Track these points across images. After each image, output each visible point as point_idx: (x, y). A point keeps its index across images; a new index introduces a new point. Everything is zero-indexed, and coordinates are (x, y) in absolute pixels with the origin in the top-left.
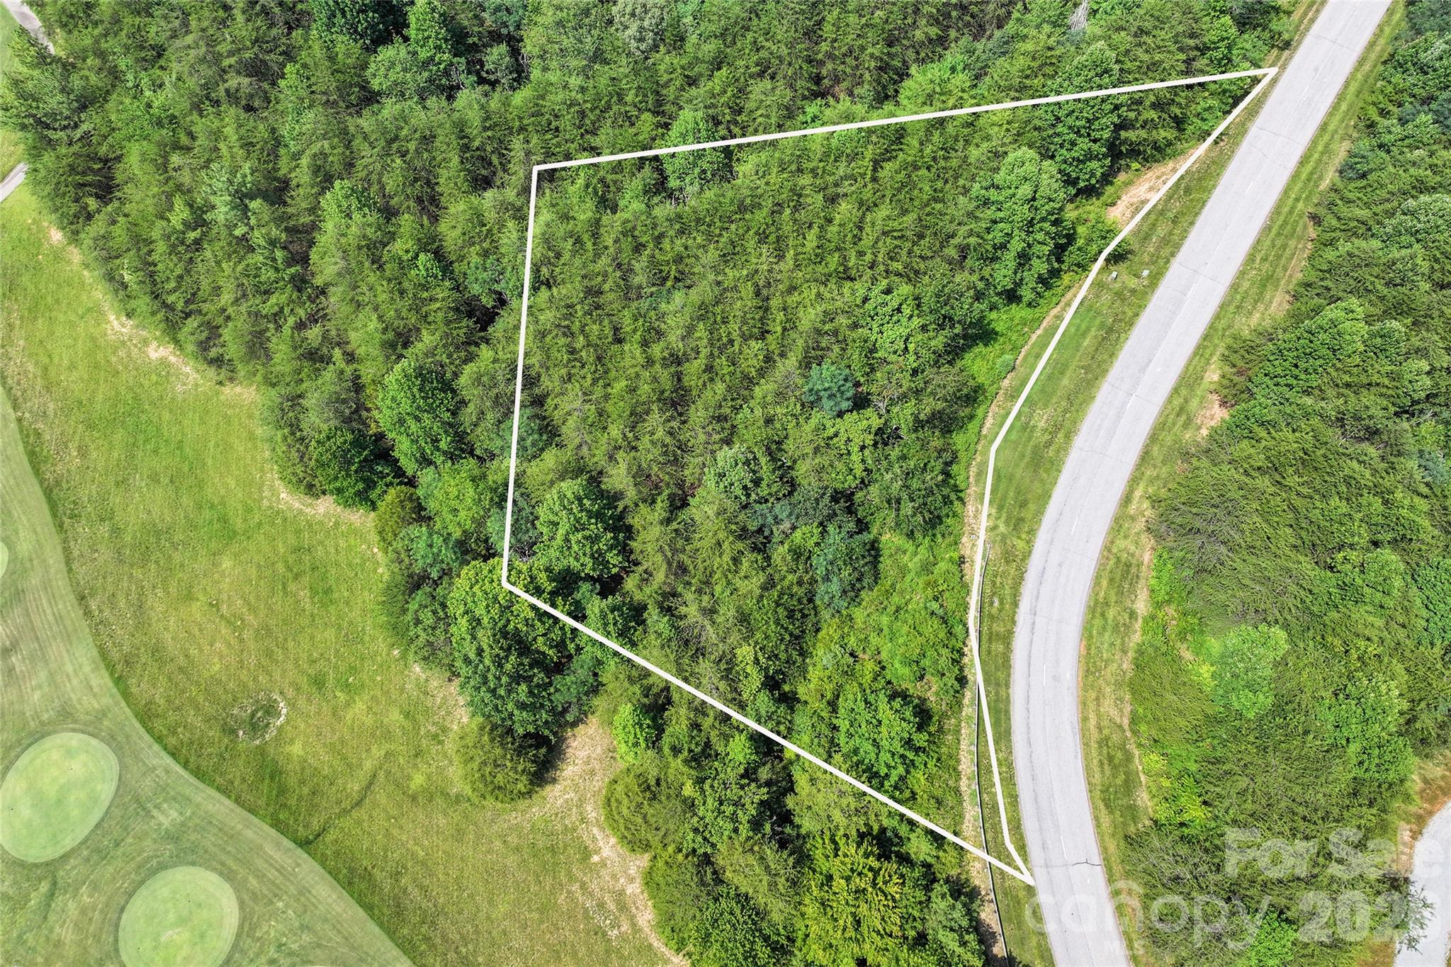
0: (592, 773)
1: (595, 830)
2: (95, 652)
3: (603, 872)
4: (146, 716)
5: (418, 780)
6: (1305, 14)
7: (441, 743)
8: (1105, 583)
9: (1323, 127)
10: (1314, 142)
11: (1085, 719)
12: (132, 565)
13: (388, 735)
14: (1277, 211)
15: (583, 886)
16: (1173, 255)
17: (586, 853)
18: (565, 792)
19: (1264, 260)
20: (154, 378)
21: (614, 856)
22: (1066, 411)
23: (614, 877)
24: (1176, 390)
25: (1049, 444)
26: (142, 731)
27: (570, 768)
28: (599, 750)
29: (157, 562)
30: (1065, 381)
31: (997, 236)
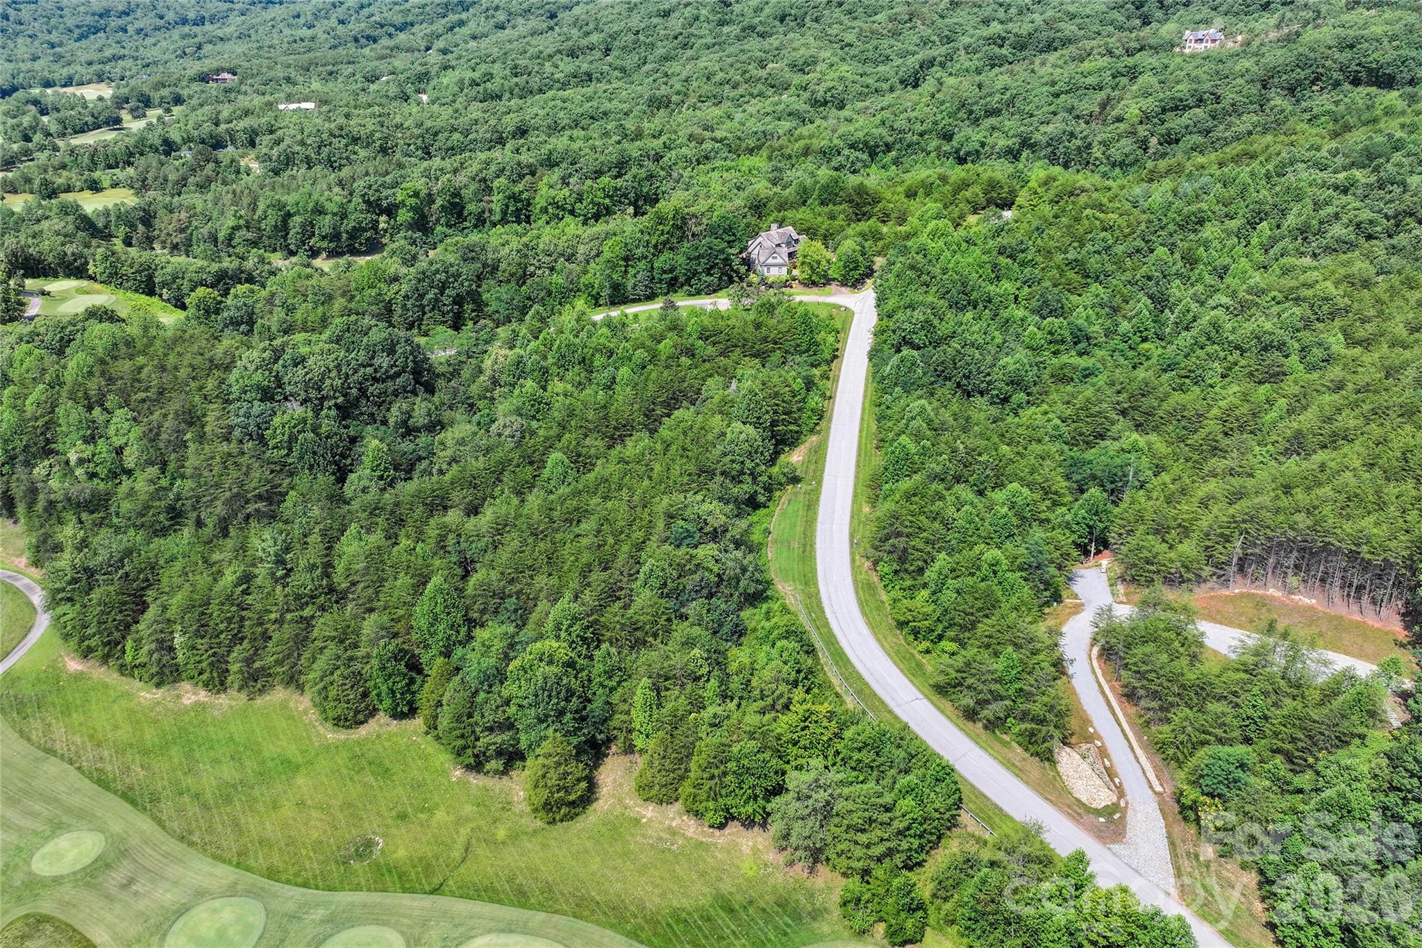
0: (621, 785)
1: (637, 809)
2: (210, 860)
3: (652, 824)
4: (272, 874)
5: (501, 833)
7: (509, 810)
8: (861, 593)
9: (862, 419)
10: (861, 424)
11: (883, 646)
12: (218, 807)
13: (468, 820)
14: (859, 449)
15: (643, 835)
16: (822, 474)
17: (636, 821)
18: (606, 801)
20: (193, 714)
21: (655, 814)
22: (805, 538)
23: (661, 823)
24: (852, 517)
25: (804, 551)
26: (272, 882)
27: (606, 788)
28: (619, 772)
29: (240, 800)
30: (799, 528)
31: (738, 467)
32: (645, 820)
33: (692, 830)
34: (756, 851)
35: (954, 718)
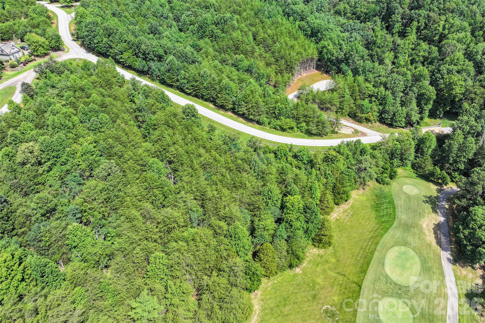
7: (322, 256)
15: (344, 219)
23: (340, 214)
32: (338, 218)
33: (346, 207)
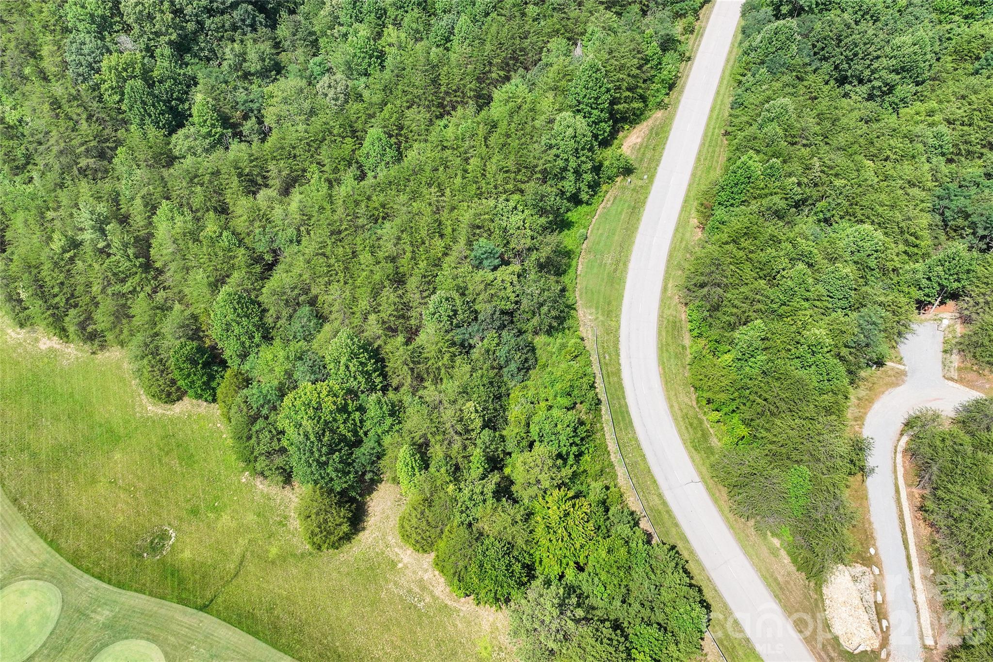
0: (388, 517)
1: (396, 550)
2: (31, 530)
3: (407, 572)
4: (76, 559)
5: (274, 551)
6: (694, 43)
7: (284, 525)
8: (664, 334)
9: (718, 93)
10: (715, 100)
11: (672, 406)
12: (48, 472)
13: (248, 530)
14: (705, 135)
15: (396, 583)
16: (657, 165)
17: (393, 564)
18: (372, 533)
19: (705, 159)
20: (46, 360)
21: (411, 560)
22: (620, 252)
23: (414, 572)
24: (676, 230)
25: (615, 270)
26: (74, 569)
27: (373, 518)
28: (389, 503)
29: (67, 467)
30: (616, 238)
31: (560, 163)
32: (400, 565)
33: (440, 589)
34: (494, 628)
35: (727, 510)
